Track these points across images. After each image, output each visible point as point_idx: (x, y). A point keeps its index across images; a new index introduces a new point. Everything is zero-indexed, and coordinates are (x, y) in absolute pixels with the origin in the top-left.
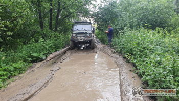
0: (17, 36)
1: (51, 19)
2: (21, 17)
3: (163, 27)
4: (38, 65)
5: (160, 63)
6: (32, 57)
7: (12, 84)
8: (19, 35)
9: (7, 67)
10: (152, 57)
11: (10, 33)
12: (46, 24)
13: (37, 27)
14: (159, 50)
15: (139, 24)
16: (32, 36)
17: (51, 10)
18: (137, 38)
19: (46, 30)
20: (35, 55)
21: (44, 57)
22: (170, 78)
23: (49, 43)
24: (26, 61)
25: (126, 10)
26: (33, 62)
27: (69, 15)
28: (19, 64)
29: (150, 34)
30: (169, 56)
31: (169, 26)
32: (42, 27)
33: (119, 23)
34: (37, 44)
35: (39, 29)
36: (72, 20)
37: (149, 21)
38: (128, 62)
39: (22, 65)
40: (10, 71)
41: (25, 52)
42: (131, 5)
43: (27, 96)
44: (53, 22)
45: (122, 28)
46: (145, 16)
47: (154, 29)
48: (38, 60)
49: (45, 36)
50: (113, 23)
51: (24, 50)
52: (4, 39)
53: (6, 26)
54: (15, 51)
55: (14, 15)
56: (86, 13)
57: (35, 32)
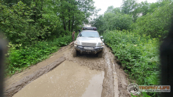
0: (53, 34)
1: (69, 25)
2: (55, 24)
3: (126, 29)
4: (64, 48)
5: (124, 47)
6: (61, 44)
7: (52, 57)
8: (54, 33)
9: (49, 49)
10: (120, 44)
11: (50, 33)
12: (67, 28)
13: (63, 29)
14: (124, 41)
15: (114, 28)
16: (61, 34)
17: (69, 21)
18: (113, 35)
19: (67, 31)
20: (62, 43)
21: (66, 44)
22: (129, 55)
23: (69, 37)
24: (58, 46)
25: (107, 20)
26: (61, 46)
27: (79, 23)
28: (55, 48)
29: (120, 33)
30: (129, 44)
31: (129, 29)
32: (65, 30)
33: (104, 27)
34: (63, 38)
35: (64, 31)
36: (80, 26)
37: (119, 26)
38: (108, 47)
39: (56, 48)
40: (51, 51)
41: (57, 42)
42: (110, 18)
43: (59, 62)
44: (71, 27)
45: (105, 30)
46: (117, 23)
47: (121, 30)
48: (63, 45)
49: (66, 34)
50: (101, 27)
51: (57, 41)
52: (47, 36)
53: (48, 29)
54: (53, 41)
55: (52, 23)
56: (87, 22)
57: (62, 32)
